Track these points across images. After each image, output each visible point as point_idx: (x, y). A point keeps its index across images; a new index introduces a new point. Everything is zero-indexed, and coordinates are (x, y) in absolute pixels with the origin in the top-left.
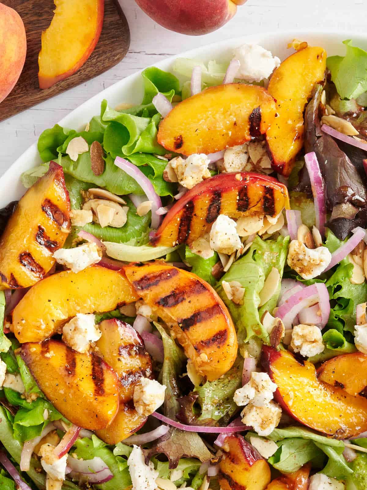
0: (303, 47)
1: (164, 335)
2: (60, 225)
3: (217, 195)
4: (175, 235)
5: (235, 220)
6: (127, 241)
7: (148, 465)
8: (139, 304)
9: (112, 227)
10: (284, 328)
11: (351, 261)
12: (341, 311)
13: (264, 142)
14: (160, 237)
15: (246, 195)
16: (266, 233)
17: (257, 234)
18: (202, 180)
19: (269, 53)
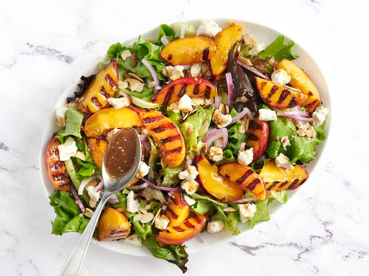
0: (233, 25)
1: (152, 144)
2: (112, 87)
3: (185, 85)
4: (163, 100)
5: (191, 98)
6: (142, 98)
7: (135, 200)
8: (143, 128)
9: (136, 92)
10: (207, 148)
11: (240, 122)
12: (233, 145)
13: (209, 64)
14: (156, 99)
15: (198, 88)
16: (205, 105)
17: (201, 105)
18: (180, 77)
19: (217, 25)
